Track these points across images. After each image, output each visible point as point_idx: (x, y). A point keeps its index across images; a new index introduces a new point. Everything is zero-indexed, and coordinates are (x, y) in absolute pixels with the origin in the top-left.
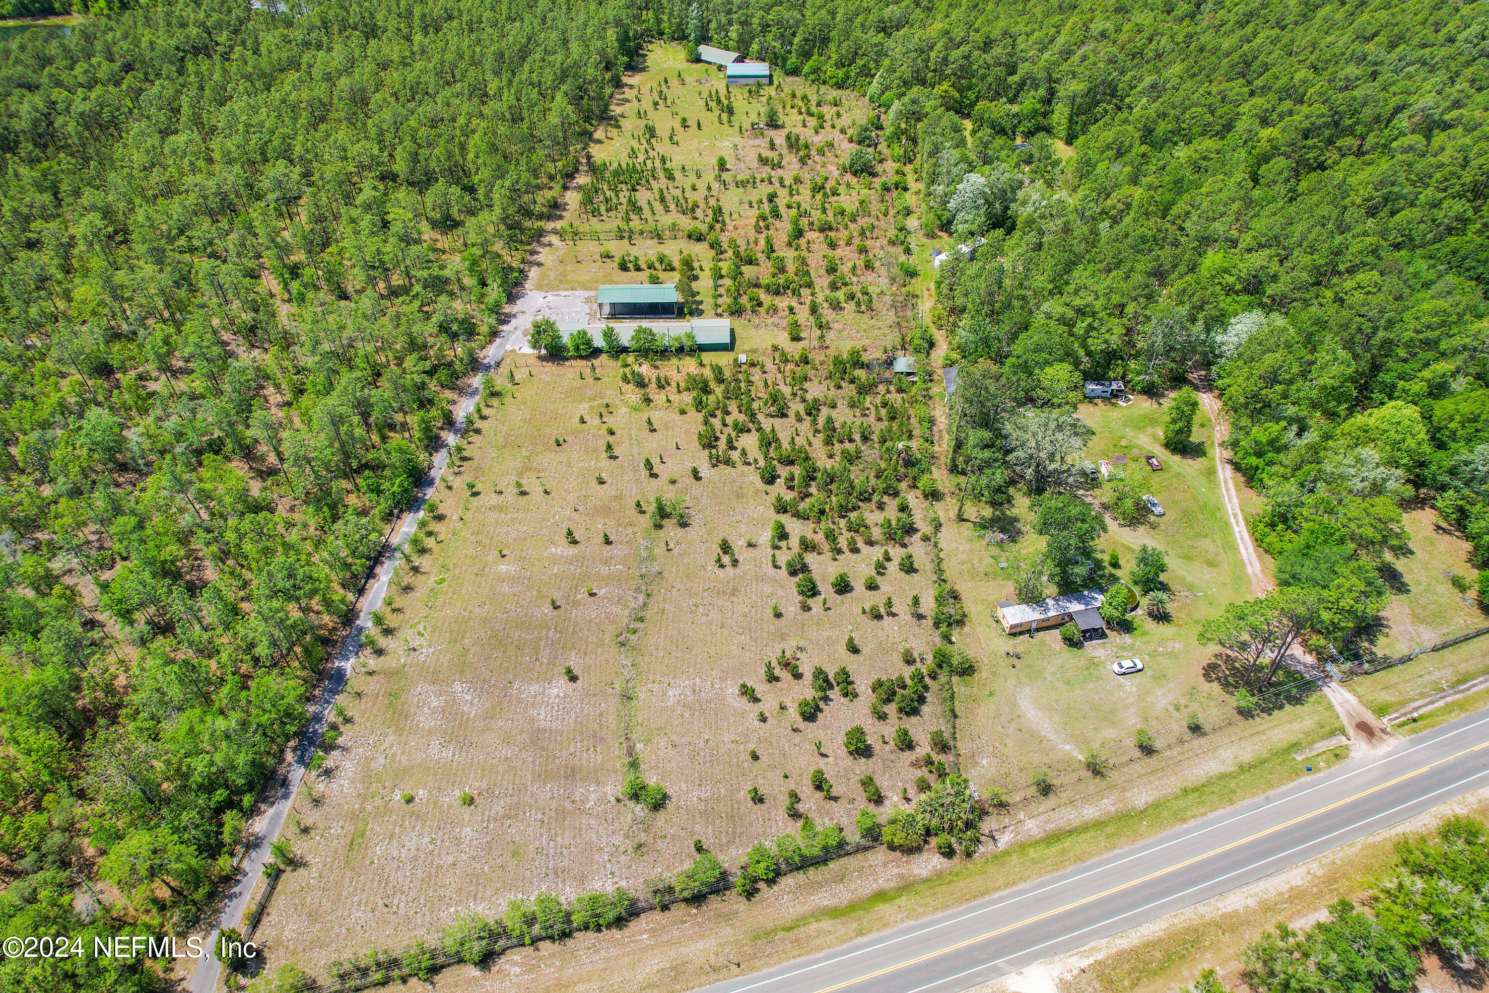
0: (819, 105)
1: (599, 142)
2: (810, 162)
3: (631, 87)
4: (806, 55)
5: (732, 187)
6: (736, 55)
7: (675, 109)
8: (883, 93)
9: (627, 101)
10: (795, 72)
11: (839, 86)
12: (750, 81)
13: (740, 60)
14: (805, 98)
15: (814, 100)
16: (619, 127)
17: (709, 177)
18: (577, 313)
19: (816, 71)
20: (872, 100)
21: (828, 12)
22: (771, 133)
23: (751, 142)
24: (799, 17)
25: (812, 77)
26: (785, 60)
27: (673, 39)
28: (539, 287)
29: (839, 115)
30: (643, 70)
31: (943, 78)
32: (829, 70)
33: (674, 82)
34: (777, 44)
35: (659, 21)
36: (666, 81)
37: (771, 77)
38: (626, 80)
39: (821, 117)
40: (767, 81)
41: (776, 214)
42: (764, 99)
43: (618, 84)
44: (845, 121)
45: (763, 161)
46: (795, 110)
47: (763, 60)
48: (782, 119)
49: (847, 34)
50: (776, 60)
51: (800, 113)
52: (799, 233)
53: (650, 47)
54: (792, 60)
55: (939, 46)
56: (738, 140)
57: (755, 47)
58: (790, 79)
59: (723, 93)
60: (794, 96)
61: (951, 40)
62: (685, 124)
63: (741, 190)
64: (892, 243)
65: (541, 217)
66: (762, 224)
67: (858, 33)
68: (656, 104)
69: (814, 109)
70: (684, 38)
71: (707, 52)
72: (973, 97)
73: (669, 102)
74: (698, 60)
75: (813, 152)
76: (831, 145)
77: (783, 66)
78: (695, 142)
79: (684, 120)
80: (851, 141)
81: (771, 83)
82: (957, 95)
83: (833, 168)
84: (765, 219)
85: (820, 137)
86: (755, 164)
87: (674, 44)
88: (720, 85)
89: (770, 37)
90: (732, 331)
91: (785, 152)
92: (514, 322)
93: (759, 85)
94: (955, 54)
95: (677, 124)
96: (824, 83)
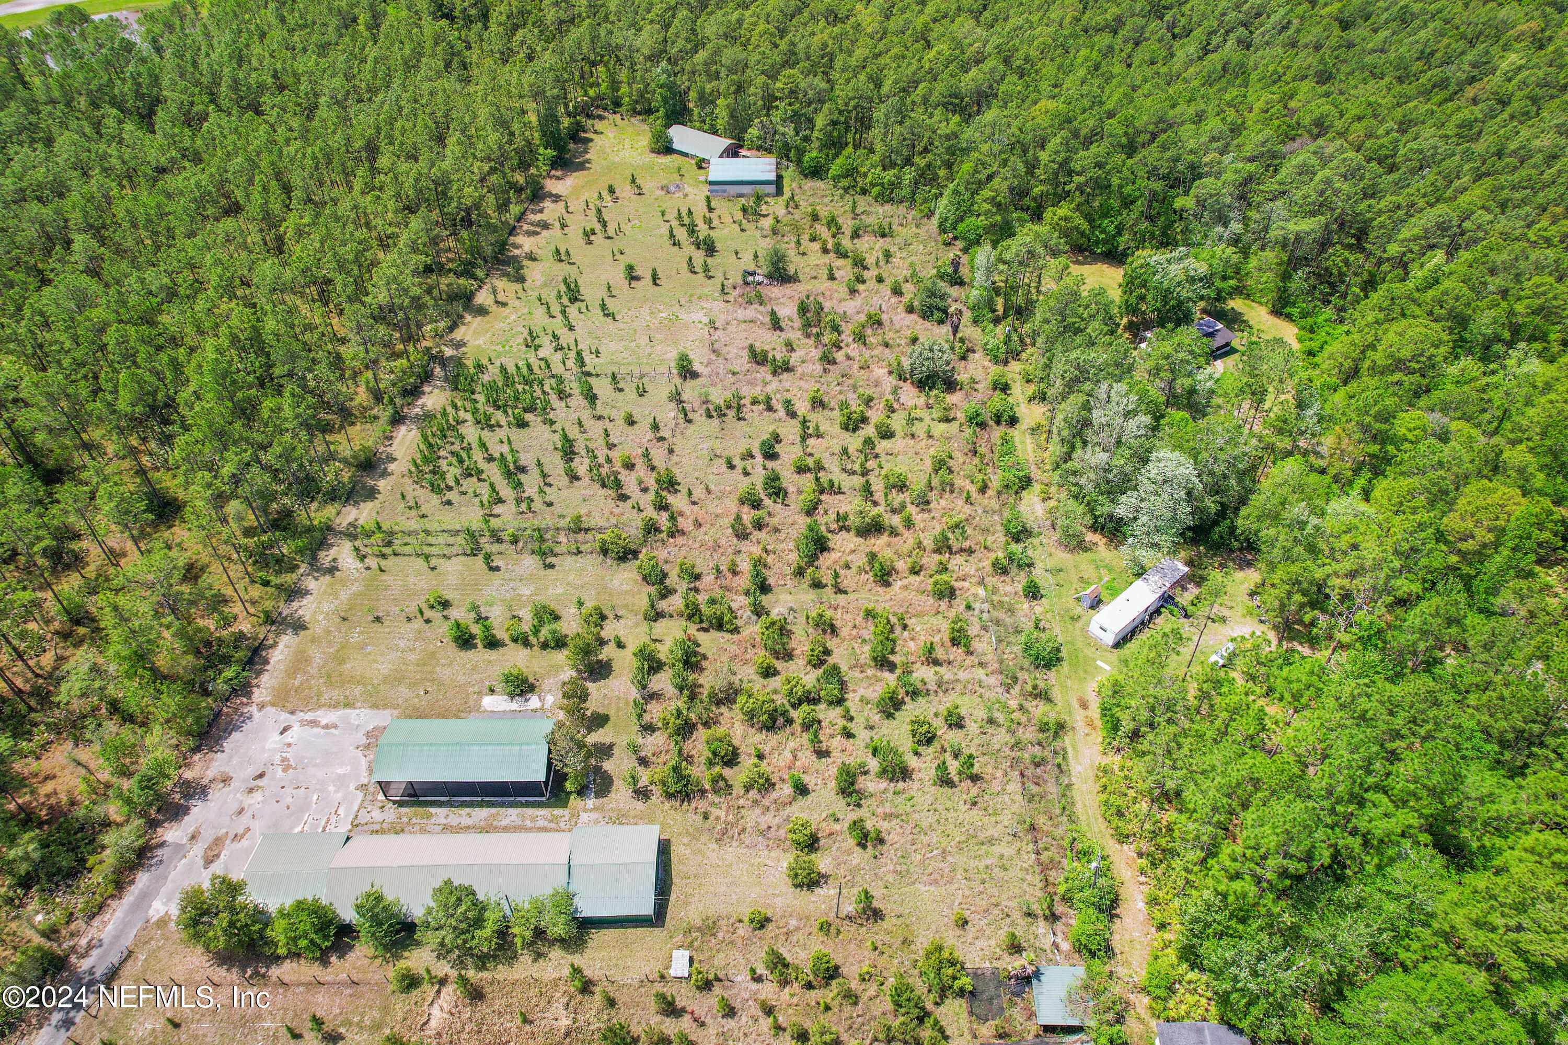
0: (856, 235)
1: (482, 311)
2: (839, 356)
3: (557, 198)
4: (834, 145)
5: (698, 417)
6: (727, 142)
7: (619, 243)
8: (961, 219)
9: (546, 226)
10: (816, 172)
11: (887, 195)
12: (746, 189)
13: (732, 152)
14: (832, 222)
15: (848, 225)
16: (521, 279)
17: (660, 392)
18: (341, 781)
19: (851, 173)
20: (942, 229)
21: (870, 78)
22: (776, 291)
23: (741, 314)
24: (824, 85)
25: (845, 183)
26: (801, 152)
27: (634, 112)
28: (282, 700)
29: (888, 255)
30: (581, 167)
31: (1061, 197)
32: (872, 172)
33: (625, 191)
34: (789, 130)
35: (615, 85)
36: (611, 190)
37: (778, 183)
38: (552, 186)
39: (860, 263)
40: (772, 189)
41: (777, 491)
42: (767, 223)
43: (537, 195)
44: (899, 269)
45: (759, 358)
46: (817, 246)
47: (769, 151)
48: (794, 264)
49: (902, 115)
50: (785, 152)
51: (825, 251)
52: (820, 545)
53: (599, 125)
54: (813, 154)
55: (1054, 143)
56: (717, 307)
57: (753, 132)
58: (809, 184)
59: (700, 210)
60: (815, 218)
61: (1076, 134)
62: (632, 276)
63: (715, 422)
64: (1001, 569)
65: (333, 496)
66: (748, 515)
67: (918, 114)
68: (588, 235)
69: (846, 243)
70: (649, 112)
71: (680, 136)
72: (1111, 229)
73: (611, 231)
74: (667, 149)
75: (847, 337)
76: (876, 322)
77: (799, 162)
78: (645, 312)
79: (630, 268)
80: (910, 310)
81: (779, 192)
82: (1085, 226)
83: (880, 372)
84: (756, 504)
85: (858, 302)
86: (742, 362)
87: (635, 120)
88: (696, 196)
89: (776, 117)
90: (664, 849)
91: (795, 335)
92: (199, 812)
93: (759, 198)
94: (1083, 158)
95: (618, 277)
96: (864, 192)
